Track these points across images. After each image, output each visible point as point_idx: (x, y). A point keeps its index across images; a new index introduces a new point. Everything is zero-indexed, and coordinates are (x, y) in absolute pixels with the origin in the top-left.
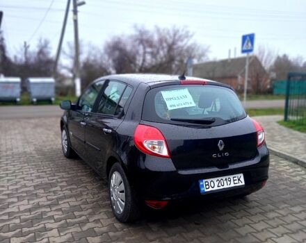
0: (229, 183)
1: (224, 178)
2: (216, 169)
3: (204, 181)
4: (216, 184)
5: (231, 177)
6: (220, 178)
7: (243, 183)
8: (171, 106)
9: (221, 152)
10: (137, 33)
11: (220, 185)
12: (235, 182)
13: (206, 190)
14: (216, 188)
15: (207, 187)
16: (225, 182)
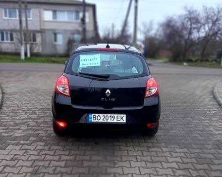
0: (112, 119)
1: (109, 115)
2: (102, 108)
3: (93, 115)
4: (102, 118)
5: (116, 115)
6: (105, 115)
7: (125, 121)
8: (82, 65)
9: (108, 98)
10: (187, 13)
11: (105, 119)
12: (118, 119)
13: (93, 121)
14: (101, 121)
15: (94, 119)
16: (110, 118)
